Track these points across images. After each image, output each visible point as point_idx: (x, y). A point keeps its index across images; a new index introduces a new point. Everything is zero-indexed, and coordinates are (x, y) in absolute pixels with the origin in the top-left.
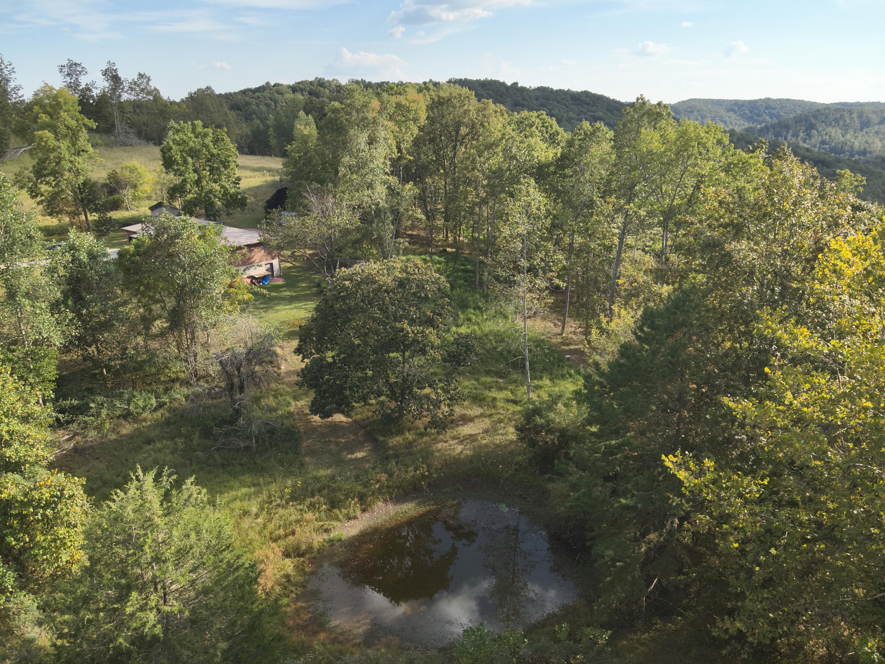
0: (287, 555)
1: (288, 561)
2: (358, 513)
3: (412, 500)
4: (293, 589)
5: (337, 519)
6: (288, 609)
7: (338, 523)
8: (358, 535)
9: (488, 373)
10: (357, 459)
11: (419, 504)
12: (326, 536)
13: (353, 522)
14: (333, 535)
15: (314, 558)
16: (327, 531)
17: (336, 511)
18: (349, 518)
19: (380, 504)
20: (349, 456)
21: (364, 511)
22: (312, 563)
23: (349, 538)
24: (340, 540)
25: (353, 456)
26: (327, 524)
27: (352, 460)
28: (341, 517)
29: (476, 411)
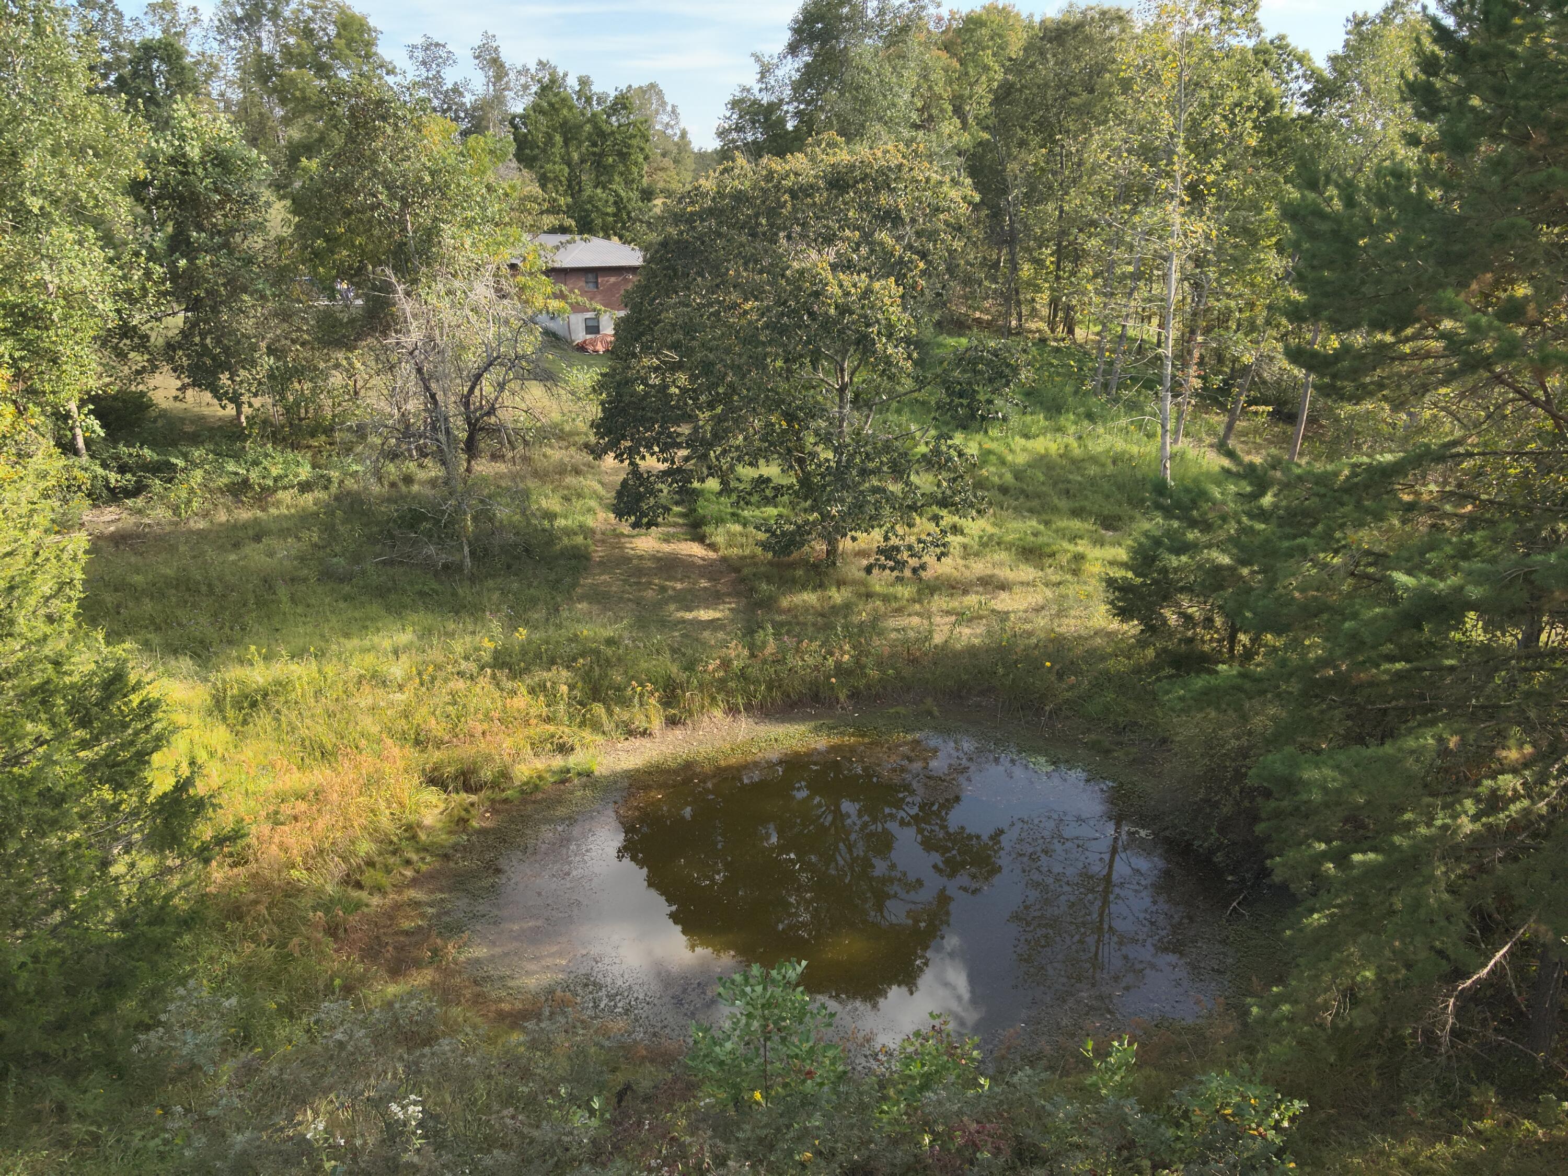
0: (434, 780)
1: (432, 796)
2: (657, 724)
3: (803, 719)
4: (414, 857)
5: (596, 727)
6: (376, 900)
7: (600, 739)
8: (638, 770)
9: (1077, 513)
10: (697, 623)
11: (817, 730)
12: (558, 762)
13: (637, 742)
14: (574, 761)
15: (506, 801)
16: (564, 749)
17: (599, 709)
18: (631, 733)
19: (718, 713)
20: (680, 614)
21: (672, 722)
22: (495, 811)
23: (615, 774)
24: (589, 774)
25: (689, 616)
26: (566, 732)
27: (684, 621)
28: (608, 725)
29: (1027, 572)
